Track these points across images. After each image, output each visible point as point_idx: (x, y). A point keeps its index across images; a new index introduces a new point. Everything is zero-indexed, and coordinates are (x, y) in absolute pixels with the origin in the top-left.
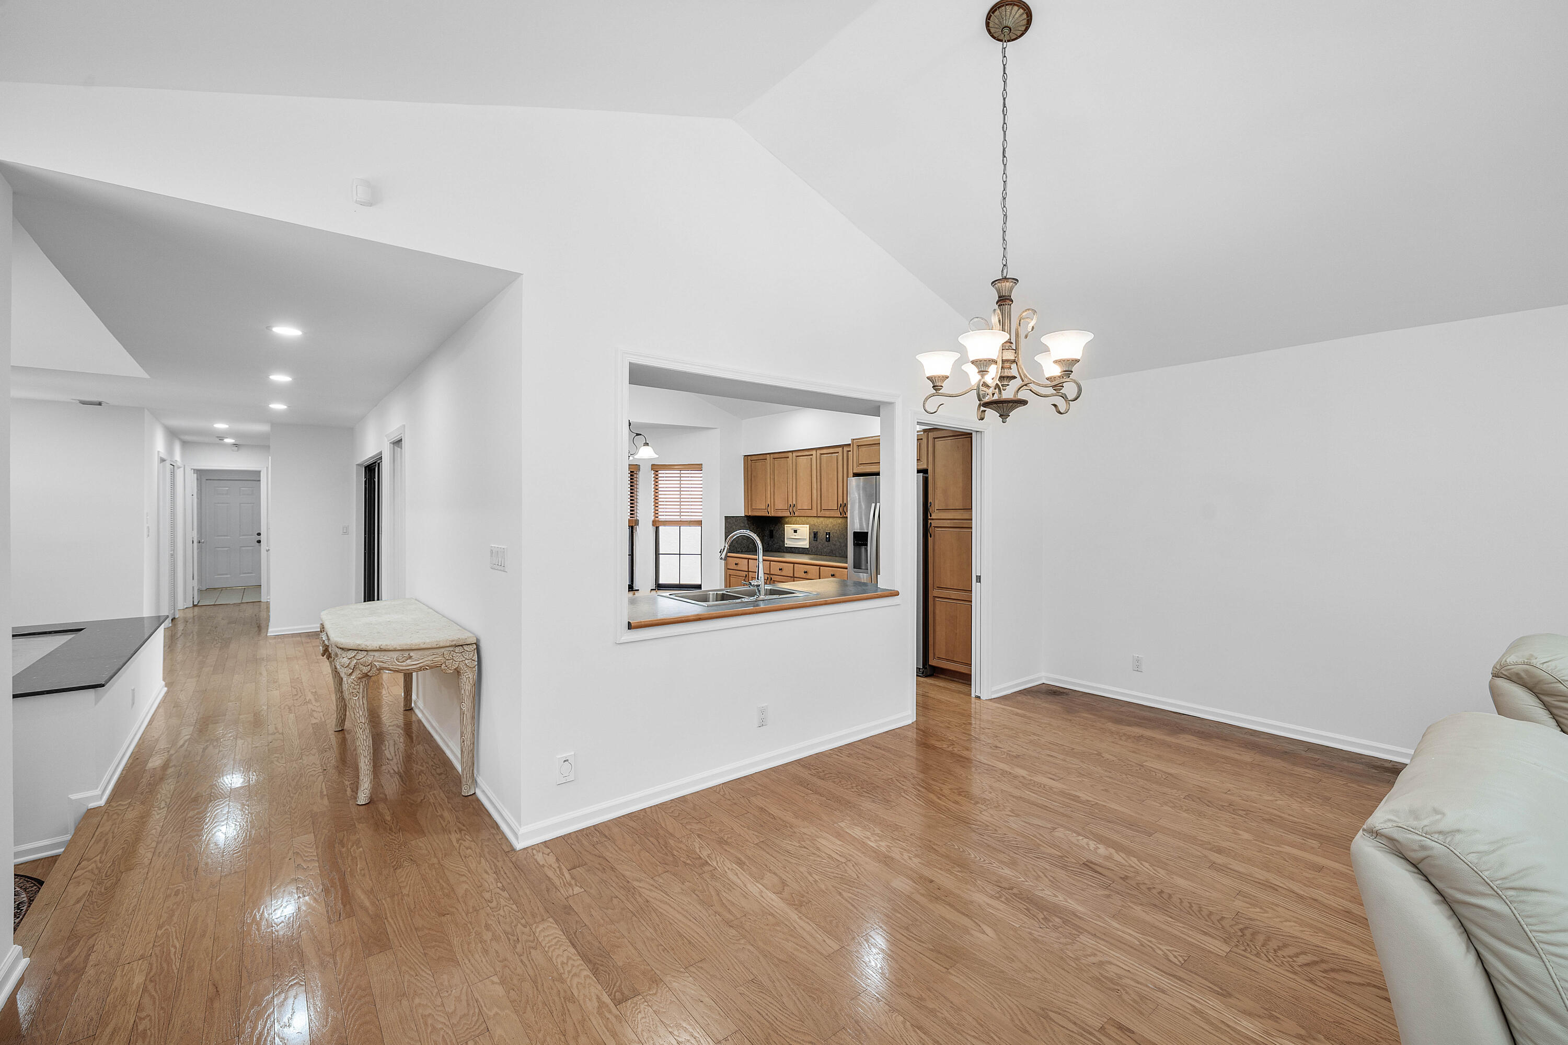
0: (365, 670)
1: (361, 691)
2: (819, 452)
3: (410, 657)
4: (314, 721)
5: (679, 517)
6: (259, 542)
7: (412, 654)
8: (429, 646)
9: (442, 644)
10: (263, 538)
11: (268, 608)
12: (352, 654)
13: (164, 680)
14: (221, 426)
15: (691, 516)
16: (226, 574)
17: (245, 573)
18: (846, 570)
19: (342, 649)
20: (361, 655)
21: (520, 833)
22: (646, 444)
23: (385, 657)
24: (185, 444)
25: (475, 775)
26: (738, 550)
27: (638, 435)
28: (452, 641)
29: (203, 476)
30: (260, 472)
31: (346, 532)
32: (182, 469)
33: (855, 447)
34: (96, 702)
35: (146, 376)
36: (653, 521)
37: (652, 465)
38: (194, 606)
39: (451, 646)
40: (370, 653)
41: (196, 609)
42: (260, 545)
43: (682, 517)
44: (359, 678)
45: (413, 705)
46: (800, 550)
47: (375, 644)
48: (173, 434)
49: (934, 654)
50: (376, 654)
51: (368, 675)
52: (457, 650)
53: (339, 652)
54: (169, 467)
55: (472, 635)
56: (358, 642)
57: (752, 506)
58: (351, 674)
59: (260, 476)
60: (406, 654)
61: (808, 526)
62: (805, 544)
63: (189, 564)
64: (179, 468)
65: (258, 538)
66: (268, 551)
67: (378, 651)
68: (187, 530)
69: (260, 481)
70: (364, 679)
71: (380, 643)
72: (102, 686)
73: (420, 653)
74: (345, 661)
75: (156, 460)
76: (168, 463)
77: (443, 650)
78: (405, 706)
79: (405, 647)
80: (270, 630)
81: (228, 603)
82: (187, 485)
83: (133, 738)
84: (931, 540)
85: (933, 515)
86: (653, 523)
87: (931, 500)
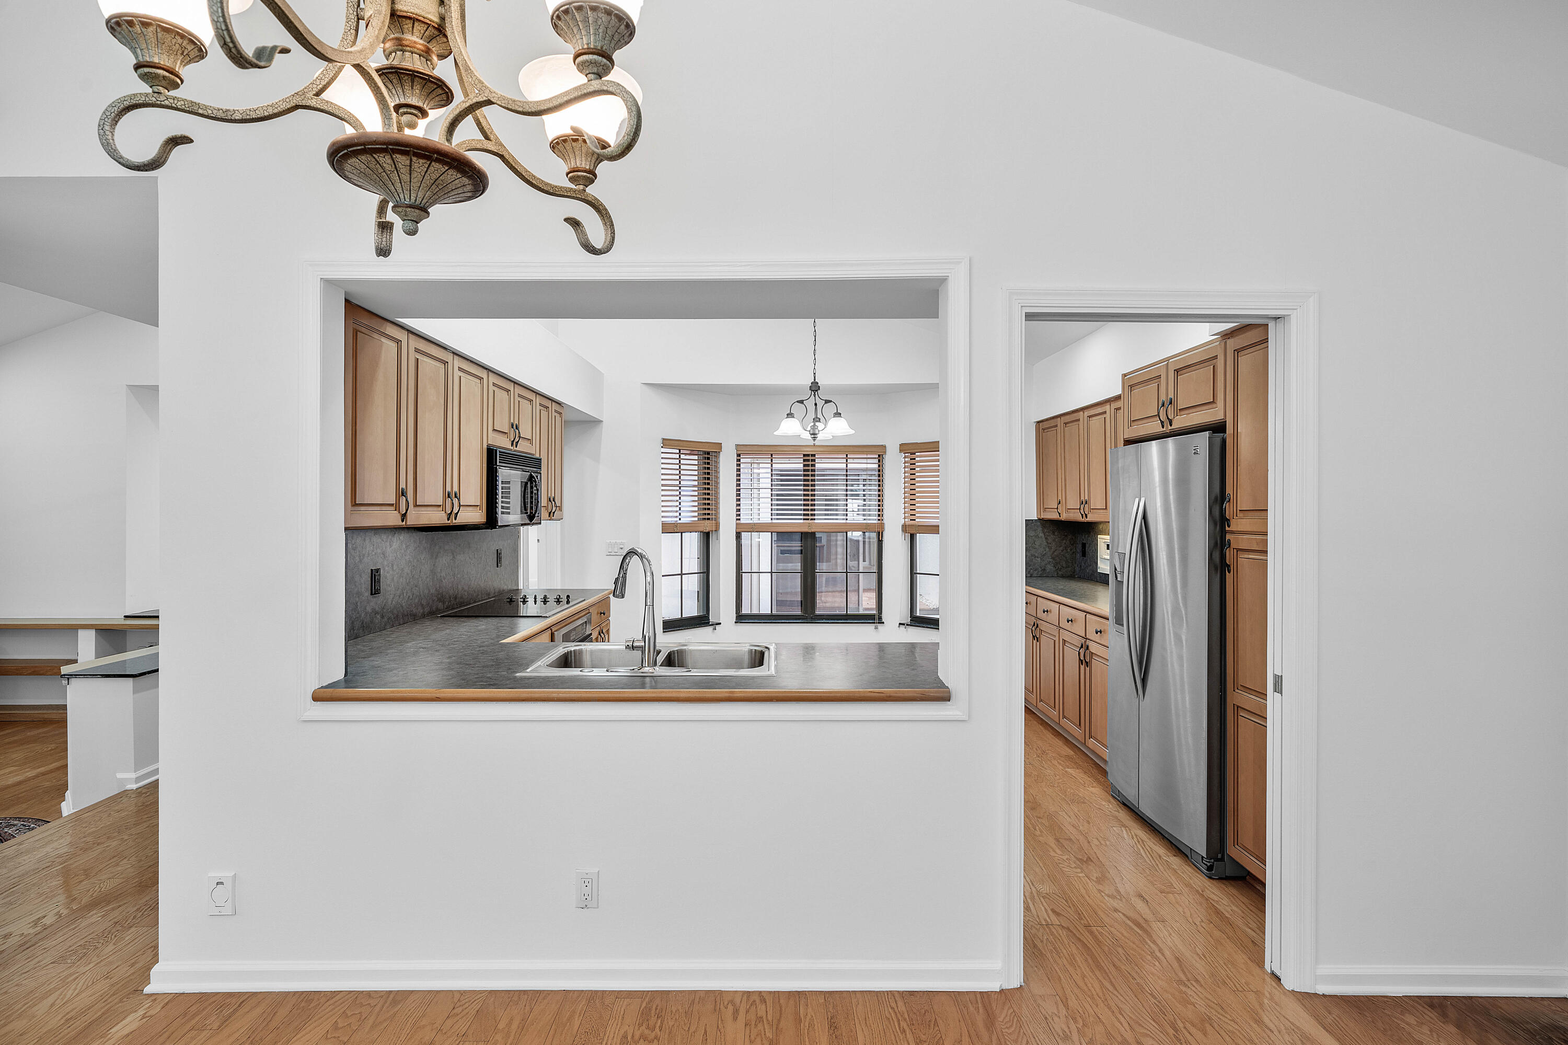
27: (828, 402)
33: (1128, 390)
36: (905, 525)
37: (902, 444)
84: (1229, 577)
85: (1233, 522)
86: (905, 528)
87: (1229, 490)
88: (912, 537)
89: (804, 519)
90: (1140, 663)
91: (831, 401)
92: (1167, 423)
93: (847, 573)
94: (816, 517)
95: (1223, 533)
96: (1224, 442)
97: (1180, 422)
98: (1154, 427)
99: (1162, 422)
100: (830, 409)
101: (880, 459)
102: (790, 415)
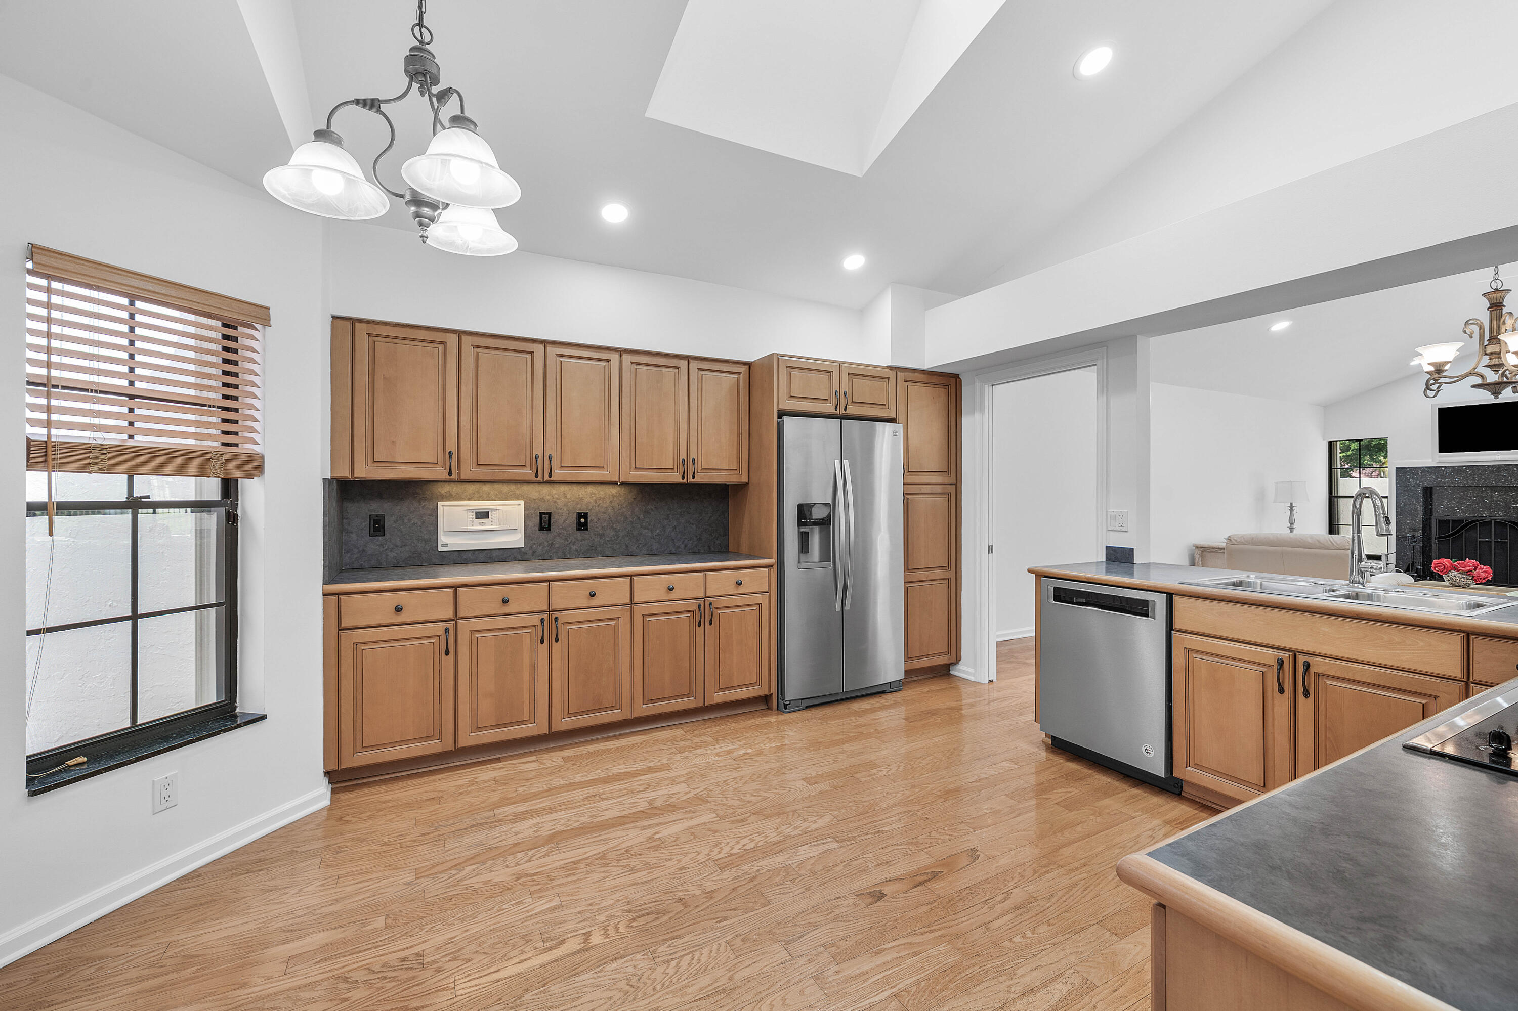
46: (495, 554)
61: (522, 502)
62: (516, 540)
97: (854, 410)
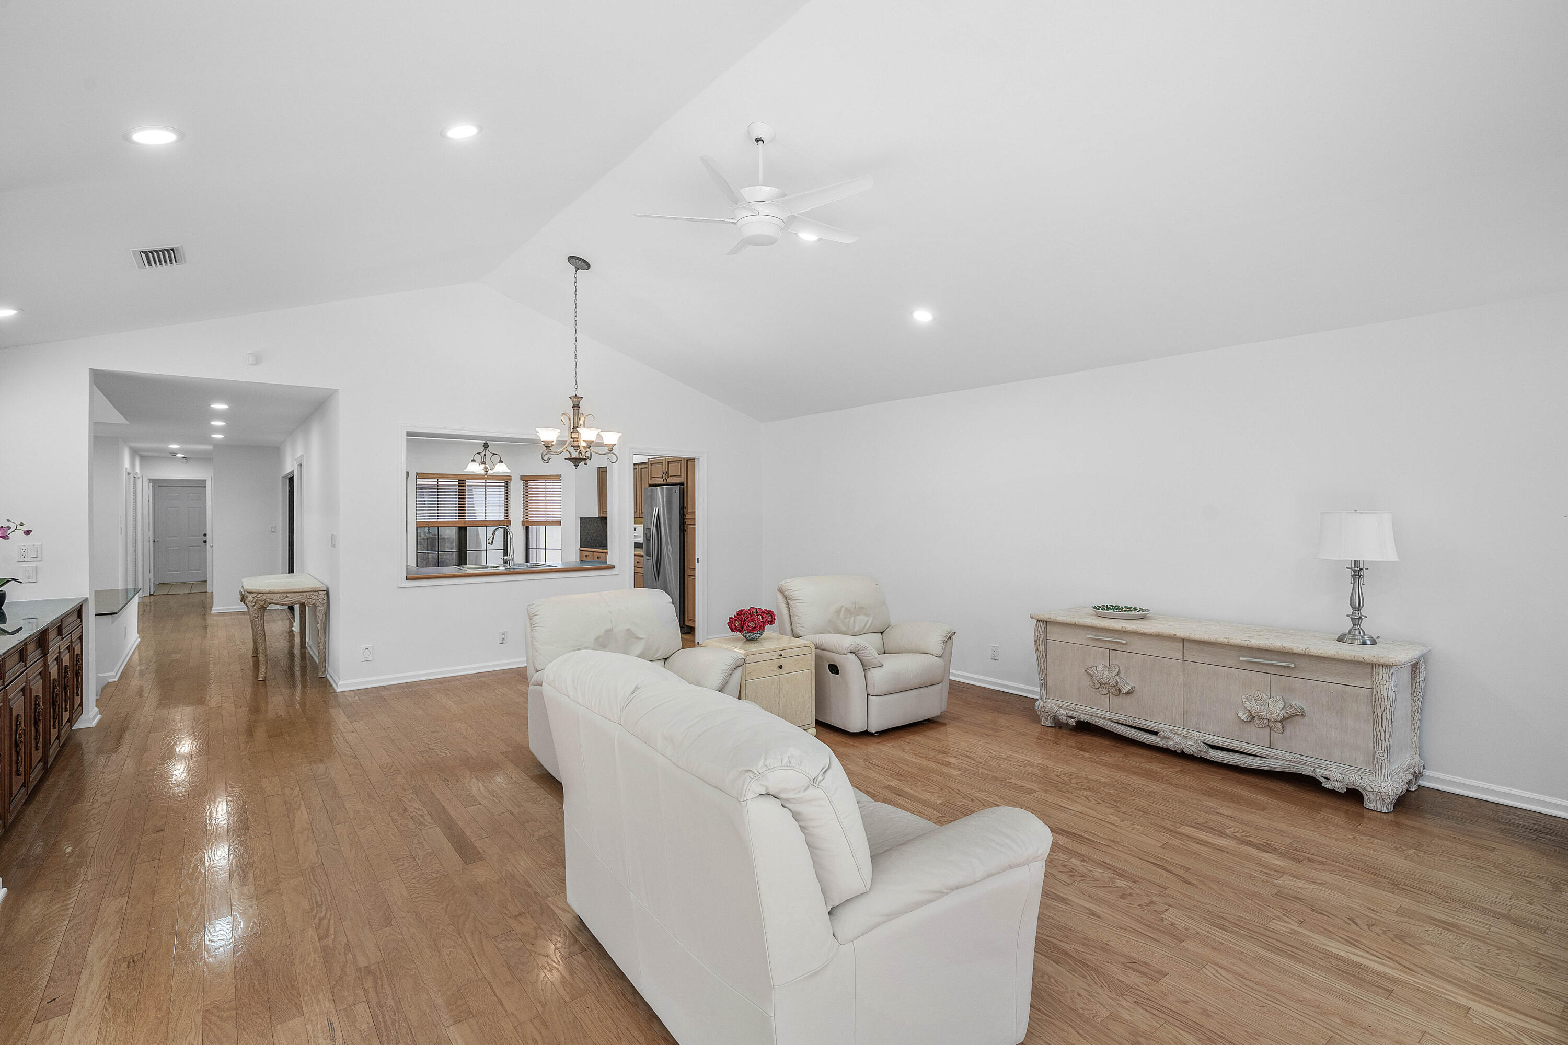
0: (262, 603)
1: (260, 615)
2: (641, 466)
3: (287, 597)
4: (240, 652)
5: (545, 518)
6: (205, 542)
7: (288, 595)
8: (298, 591)
9: (306, 590)
10: (208, 538)
11: (212, 596)
12: (256, 595)
13: (138, 633)
14: (174, 446)
15: (553, 517)
16: (177, 571)
17: (194, 570)
18: (642, 558)
19: (249, 593)
20: (259, 595)
21: (338, 684)
22: (501, 462)
23: (272, 596)
24: (143, 458)
25: (327, 667)
26: (592, 545)
27: (494, 454)
28: (312, 588)
29: (158, 485)
30: (206, 480)
31: (274, 531)
32: (141, 479)
33: (650, 465)
34: (113, 623)
35: (126, 422)
36: (522, 522)
37: (521, 476)
38: (151, 595)
39: (311, 591)
40: (265, 595)
41: (152, 597)
42: (206, 545)
43: (547, 518)
44: (259, 608)
45: (306, 645)
46: (638, 545)
47: (268, 589)
48: (134, 452)
49: (688, 618)
50: (268, 595)
51: (263, 607)
52: (314, 594)
53: (248, 594)
54: (132, 479)
55: (324, 586)
56: (258, 588)
57: (602, 509)
58: (254, 606)
59: (206, 483)
60: (285, 595)
61: (642, 525)
63: (146, 559)
64: (139, 478)
65: (204, 538)
66: (212, 547)
67: (268, 593)
68: (145, 532)
69: (205, 487)
70: (261, 609)
71: (270, 588)
72: (116, 614)
73: (293, 594)
74: (251, 599)
75: (125, 474)
76: (132, 476)
77: (306, 593)
78: (301, 645)
79: (284, 591)
80: (213, 609)
81: (179, 593)
82: (145, 492)
83: (124, 661)
84: (685, 533)
85: (687, 516)
86: (523, 523)
87: (685, 505)
88: (527, 528)
89: (459, 519)
90: (657, 566)
91: (496, 454)
92: (665, 480)
93: (486, 550)
94: (466, 517)
95: (684, 519)
96: (684, 489)
97: (670, 481)
98: (661, 481)
99: (664, 480)
100: (496, 458)
101: (507, 483)
102: (473, 461)
